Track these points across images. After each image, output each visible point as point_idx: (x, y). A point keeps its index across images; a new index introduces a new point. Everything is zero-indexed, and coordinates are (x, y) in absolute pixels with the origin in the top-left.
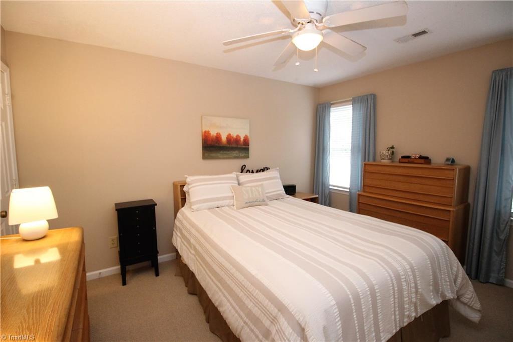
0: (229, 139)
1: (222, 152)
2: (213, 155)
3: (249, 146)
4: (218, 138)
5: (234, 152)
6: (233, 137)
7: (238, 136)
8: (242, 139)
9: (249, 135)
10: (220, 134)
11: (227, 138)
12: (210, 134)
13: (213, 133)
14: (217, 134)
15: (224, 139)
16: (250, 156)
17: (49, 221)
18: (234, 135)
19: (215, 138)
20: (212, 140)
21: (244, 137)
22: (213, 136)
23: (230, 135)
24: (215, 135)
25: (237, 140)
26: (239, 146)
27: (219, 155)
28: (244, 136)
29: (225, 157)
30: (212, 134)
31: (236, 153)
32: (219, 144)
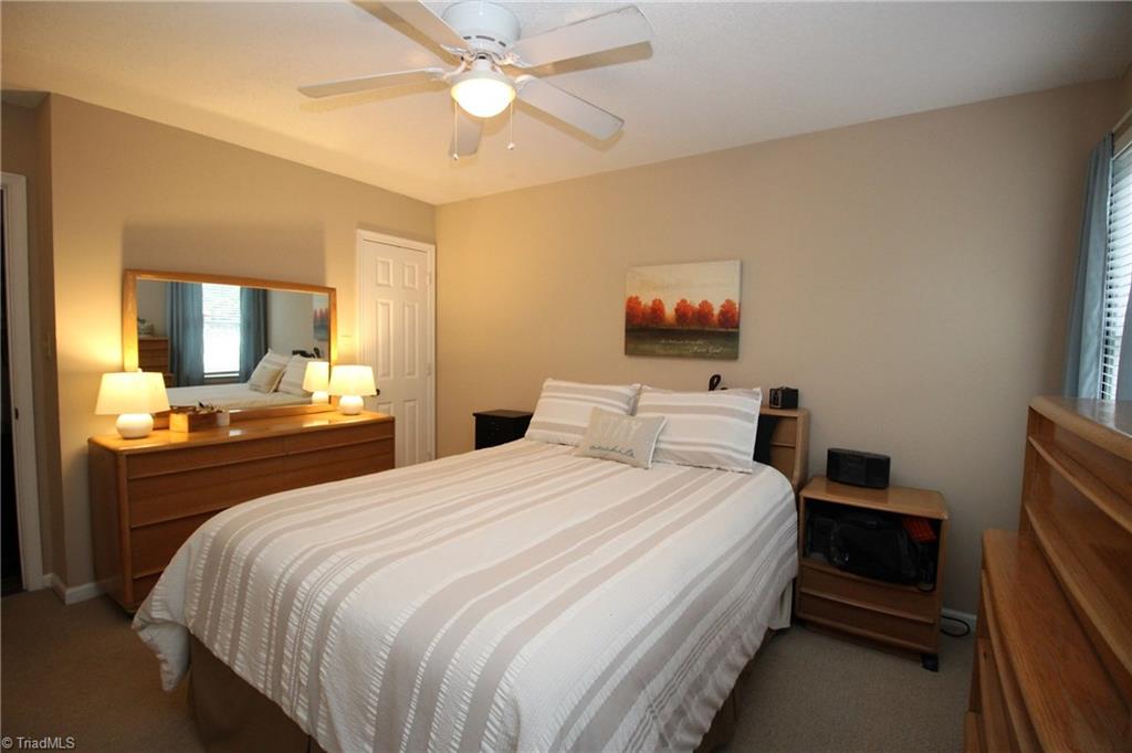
0: (682, 311)
1: (663, 341)
2: (646, 347)
3: (737, 327)
4: (657, 309)
5: (693, 343)
6: (692, 308)
7: (705, 303)
8: (716, 312)
9: (736, 300)
10: (660, 301)
11: (677, 310)
12: (640, 303)
13: (646, 300)
14: (654, 302)
15: (669, 311)
16: (741, 355)
17: (364, 398)
18: (695, 301)
19: (649, 311)
20: (643, 314)
21: (723, 306)
22: (645, 306)
23: (684, 301)
24: (650, 304)
25: (703, 313)
26: (707, 329)
27: (657, 348)
28: (722, 302)
29: (671, 352)
30: (643, 303)
31: (697, 345)
32: (657, 323)
